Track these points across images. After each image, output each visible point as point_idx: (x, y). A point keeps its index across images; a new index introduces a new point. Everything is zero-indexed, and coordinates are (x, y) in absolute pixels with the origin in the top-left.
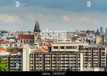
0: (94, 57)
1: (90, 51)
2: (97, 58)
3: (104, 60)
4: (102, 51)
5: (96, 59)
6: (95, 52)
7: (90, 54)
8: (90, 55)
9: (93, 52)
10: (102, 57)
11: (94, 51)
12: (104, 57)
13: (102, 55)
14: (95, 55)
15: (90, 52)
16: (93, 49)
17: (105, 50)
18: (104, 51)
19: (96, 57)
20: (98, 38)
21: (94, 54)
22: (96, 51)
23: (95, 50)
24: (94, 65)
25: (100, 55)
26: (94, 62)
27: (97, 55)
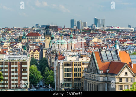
0: (12, 74)
1: (5, 66)
2: (16, 76)
3: (26, 78)
4: (23, 66)
5: (15, 78)
6: (13, 68)
7: (6, 70)
8: (6, 72)
9: (10, 68)
10: (23, 74)
11: (12, 66)
12: (26, 74)
13: (23, 72)
14: (13, 72)
15: (6, 68)
16: (10, 63)
17: (27, 64)
18: (25, 66)
19: (15, 74)
20: (48, 40)
21: (12, 70)
22: (15, 66)
23: (13, 64)
24: (12, 86)
25: (21, 72)
26: (12, 82)
27: (16, 72)
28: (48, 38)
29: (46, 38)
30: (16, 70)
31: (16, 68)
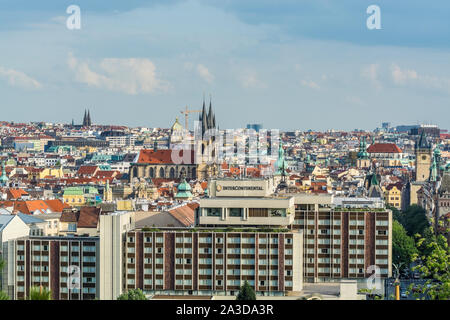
0: (351, 242)
1: (335, 223)
2: (361, 247)
3: (384, 252)
4: (377, 223)
5: (358, 252)
6: (353, 228)
7: (335, 232)
8: (337, 237)
9: (346, 227)
10: (377, 242)
11: (351, 223)
12: (384, 243)
13: (379, 238)
14: (353, 237)
15: (337, 227)
16: (346, 215)
17: (387, 219)
18: (384, 223)
19: (358, 242)
21: (351, 232)
22: (359, 223)
23: (355, 219)
24: (351, 271)
25: (372, 238)
26: (350, 261)
27: (361, 237)
28: (424, 158)
29: (419, 158)
30: (361, 232)
31: (361, 228)
